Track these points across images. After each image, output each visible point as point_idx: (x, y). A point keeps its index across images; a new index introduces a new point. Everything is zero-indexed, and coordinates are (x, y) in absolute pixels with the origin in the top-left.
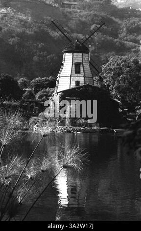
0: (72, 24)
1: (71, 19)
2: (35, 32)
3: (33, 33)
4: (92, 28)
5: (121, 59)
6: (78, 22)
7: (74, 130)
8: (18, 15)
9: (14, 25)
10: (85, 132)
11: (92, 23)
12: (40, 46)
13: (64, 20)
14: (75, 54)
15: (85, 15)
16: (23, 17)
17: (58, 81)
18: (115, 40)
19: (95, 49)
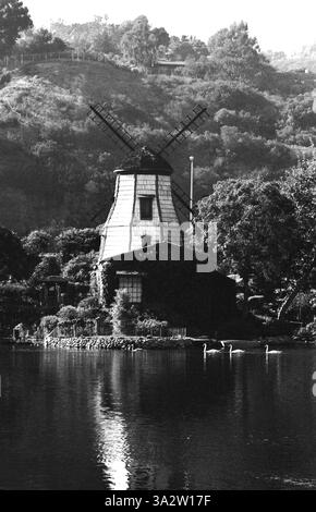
0: (174, 110)
1: (171, 98)
2: (91, 128)
3: (86, 130)
4: (216, 118)
5: (239, 186)
6: (188, 105)
7: (127, 343)
8: (54, 91)
9: (44, 115)
10: (152, 348)
11: (217, 106)
12: (101, 159)
13: (157, 100)
14: (140, 177)
15: (202, 89)
16: (65, 96)
17: (105, 237)
18: (269, 142)
19: (223, 164)
